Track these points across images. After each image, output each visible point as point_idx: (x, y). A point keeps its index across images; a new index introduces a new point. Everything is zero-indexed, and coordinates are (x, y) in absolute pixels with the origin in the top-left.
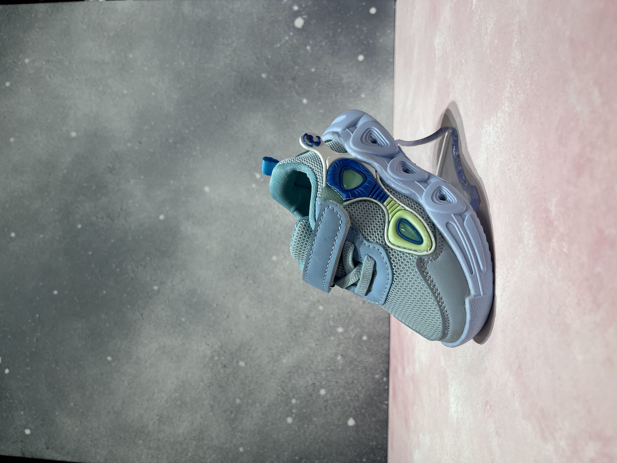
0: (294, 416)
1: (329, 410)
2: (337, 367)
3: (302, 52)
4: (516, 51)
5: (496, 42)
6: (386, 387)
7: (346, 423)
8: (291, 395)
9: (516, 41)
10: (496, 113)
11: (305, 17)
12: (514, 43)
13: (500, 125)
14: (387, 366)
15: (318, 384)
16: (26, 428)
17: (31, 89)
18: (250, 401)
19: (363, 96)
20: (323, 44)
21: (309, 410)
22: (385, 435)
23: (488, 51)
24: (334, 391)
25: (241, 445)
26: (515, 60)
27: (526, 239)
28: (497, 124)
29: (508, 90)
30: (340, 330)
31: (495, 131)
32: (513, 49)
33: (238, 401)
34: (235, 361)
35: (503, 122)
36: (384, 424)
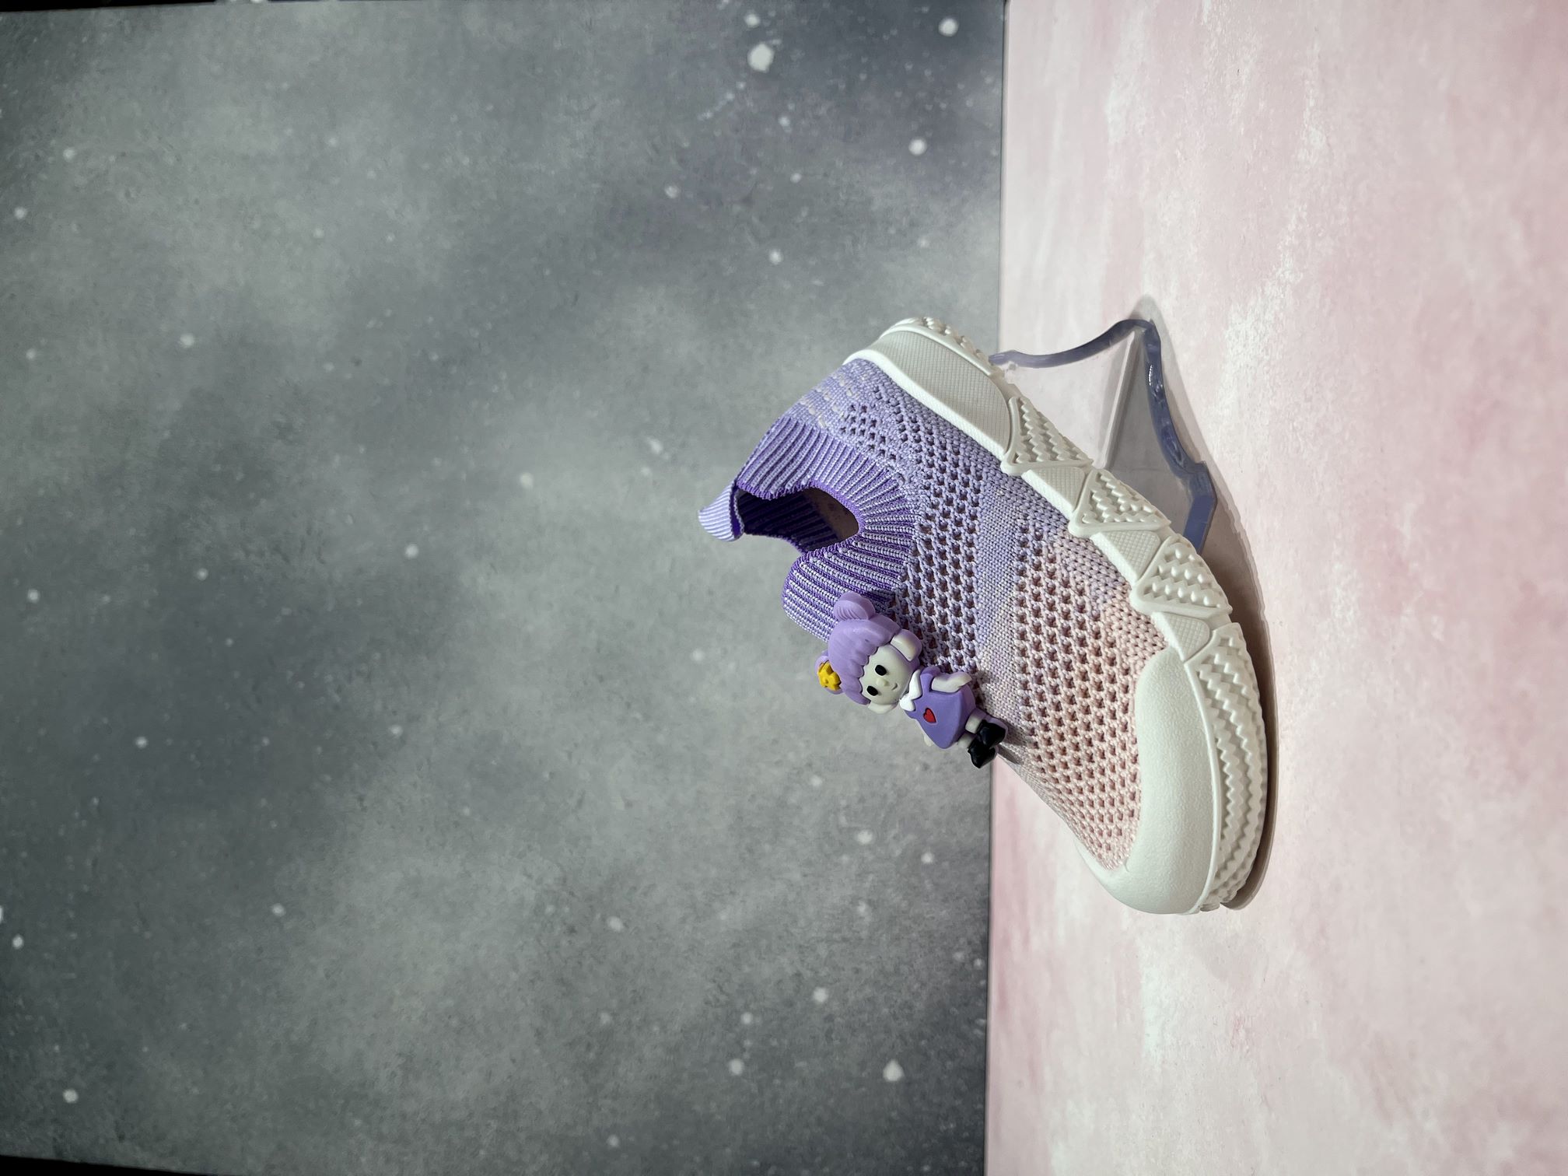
0: (746, 1056)
1: (836, 1041)
2: (858, 932)
3: (767, 131)
4: (1313, 130)
5: (1262, 105)
6: (983, 983)
7: (880, 1075)
8: (740, 1002)
9: (1312, 104)
10: (1263, 285)
11: (776, 42)
12: (1307, 109)
13: (1272, 318)
14: (984, 930)
15: (808, 974)
16: (66, 1087)
17: (80, 226)
18: (636, 1019)
19: (923, 243)
20: (822, 111)
21: (786, 1042)
22: (979, 1106)
23: (1243, 130)
24: (848, 993)
25: (614, 1130)
26: (1310, 153)
27: (1339, 607)
28: (1264, 314)
29: (1291, 227)
30: (865, 838)
31: (1259, 331)
32: (1306, 125)
33: (605, 1019)
34: (598, 916)
35: (1281, 309)
36: (977, 1077)
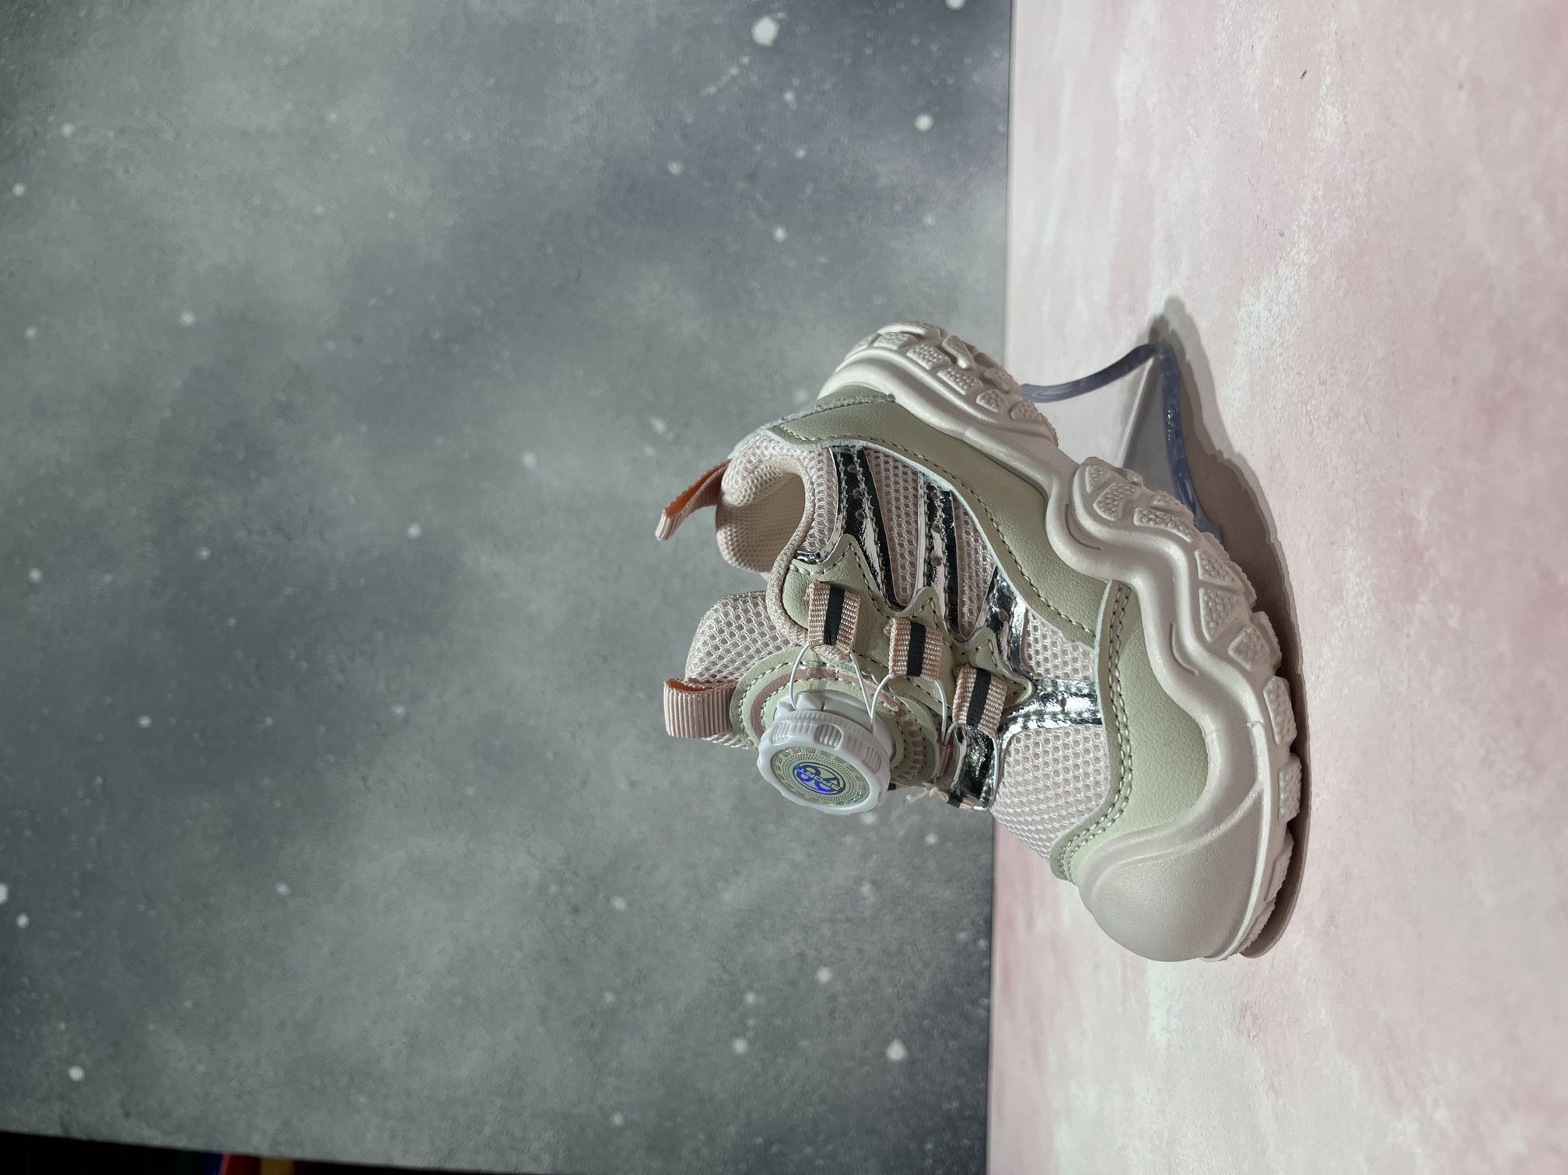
0: (750, 1035)
1: (840, 1021)
2: (862, 912)
3: (772, 107)
4: (1329, 107)
5: (1277, 82)
6: (986, 963)
7: (882, 1054)
8: (743, 982)
9: (1328, 81)
10: (1277, 265)
11: (780, 15)
12: (1324, 87)
13: (1286, 299)
14: (987, 910)
15: (811, 954)
16: (71, 1062)
17: (79, 202)
18: (640, 998)
19: (929, 220)
20: (827, 86)
21: (790, 1021)
22: (982, 1085)
23: (1257, 106)
24: (851, 973)
25: (618, 1107)
26: (1326, 132)
27: (1352, 594)
28: (1278, 293)
29: (1306, 206)
31: (1273, 313)
32: (1323, 103)
33: (609, 997)
34: (601, 896)
35: (1295, 291)
36: (980, 1056)
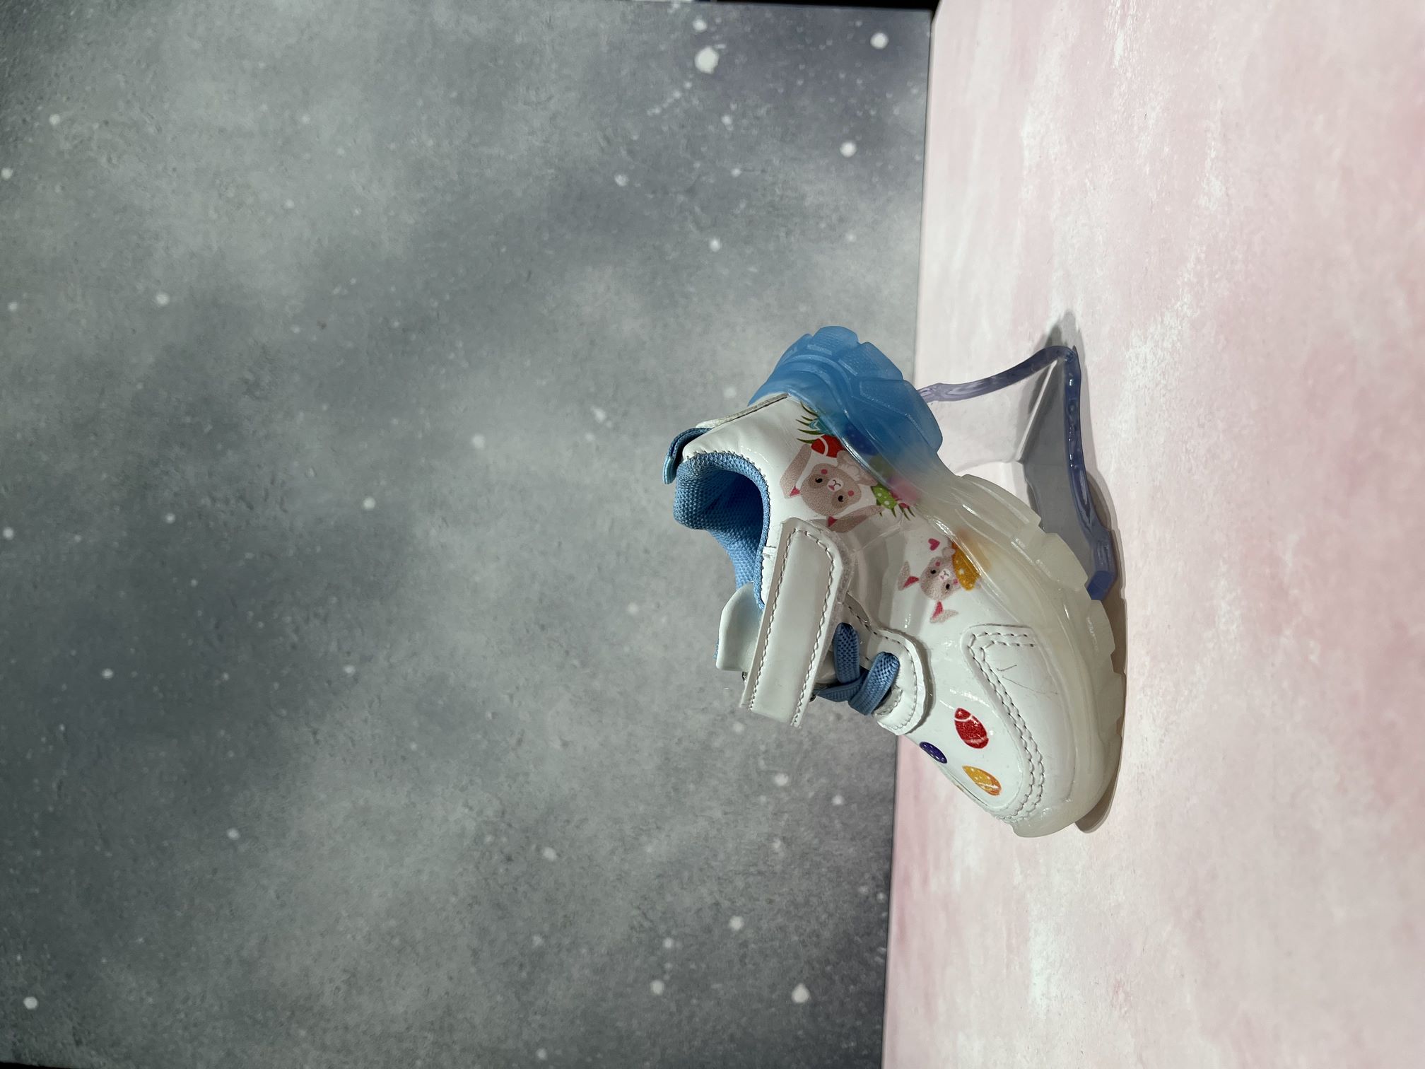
0: (667, 977)
1: (750, 966)
2: (773, 866)
3: (711, 128)
4: (1214, 179)
5: (1167, 150)
6: (884, 915)
7: (788, 997)
8: (662, 928)
9: (1213, 154)
10: (1162, 315)
11: (722, 46)
12: (1209, 160)
13: (1170, 346)
14: (887, 867)
15: (726, 904)
16: (26, 994)
17: (63, 188)
18: (566, 941)
19: (851, 237)
20: (762, 112)
21: (704, 966)
23: (1148, 169)
24: (762, 922)
25: (542, 1043)
26: (1210, 201)
27: (1223, 620)
28: (1163, 340)
29: (1190, 265)
30: (781, 780)
31: (1158, 357)
32: (1207, 175)
33: (538, 941)
34: (534, 846)
35: (1178, 340)
36: (876, 1000)
